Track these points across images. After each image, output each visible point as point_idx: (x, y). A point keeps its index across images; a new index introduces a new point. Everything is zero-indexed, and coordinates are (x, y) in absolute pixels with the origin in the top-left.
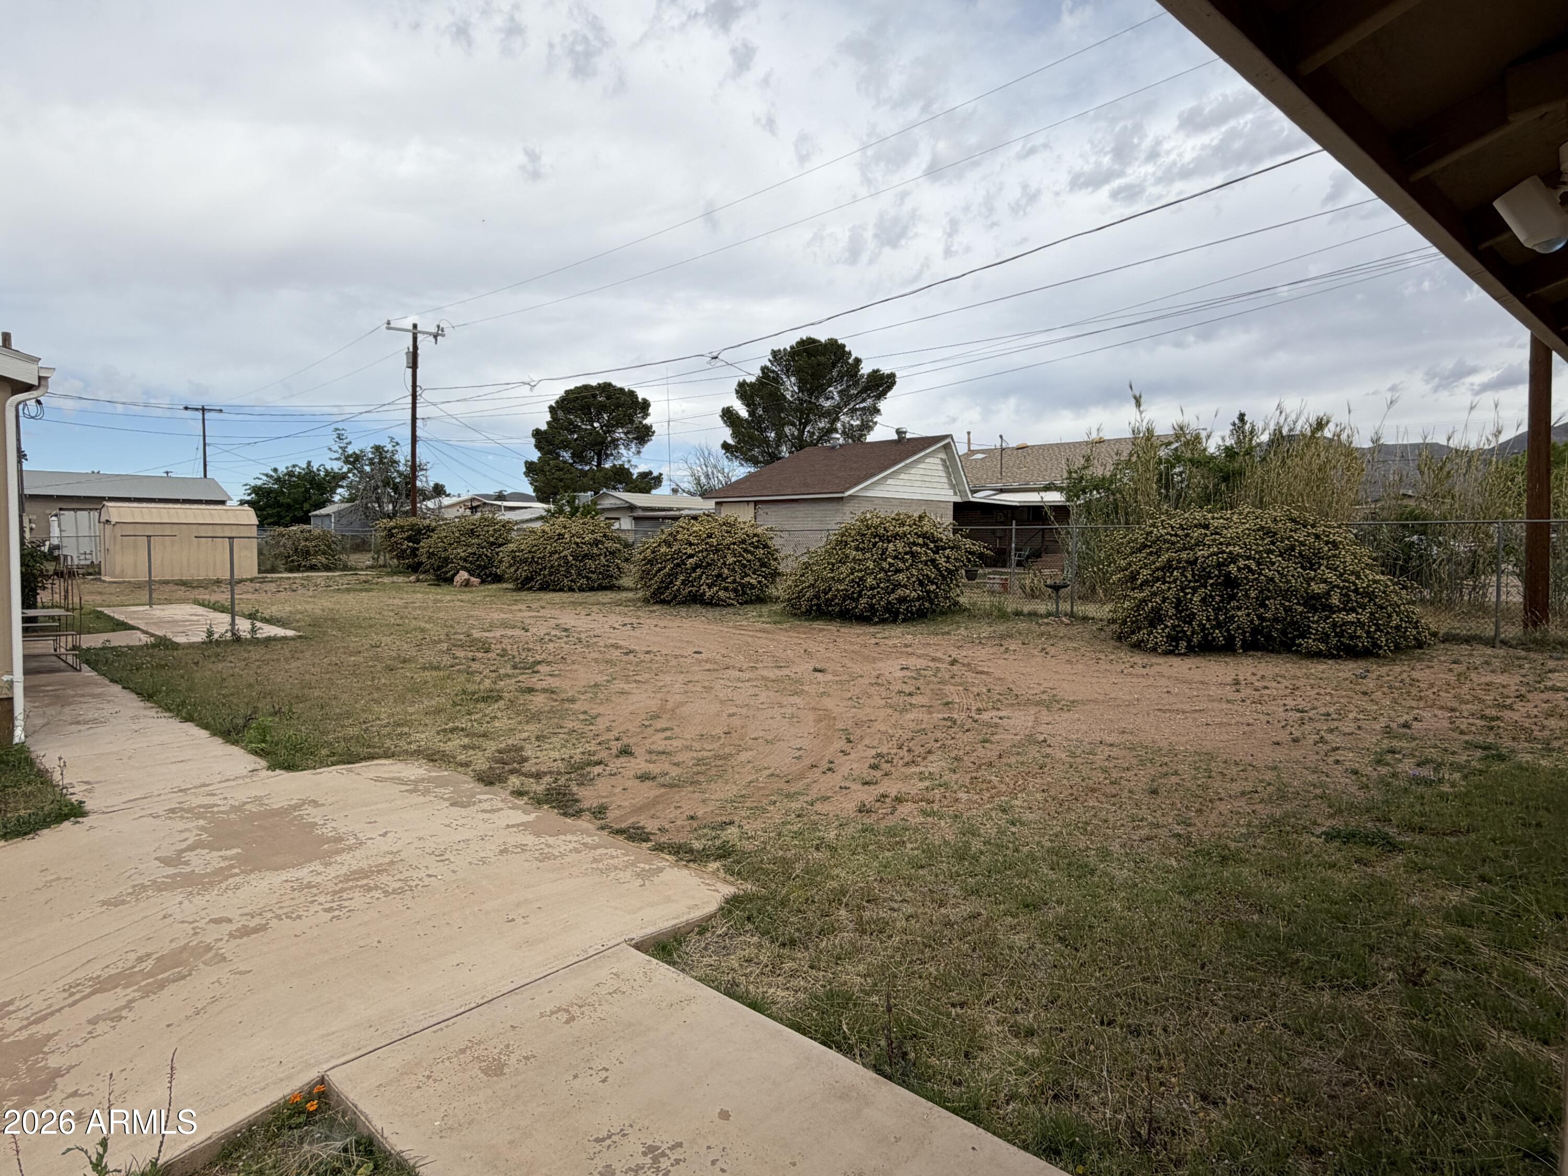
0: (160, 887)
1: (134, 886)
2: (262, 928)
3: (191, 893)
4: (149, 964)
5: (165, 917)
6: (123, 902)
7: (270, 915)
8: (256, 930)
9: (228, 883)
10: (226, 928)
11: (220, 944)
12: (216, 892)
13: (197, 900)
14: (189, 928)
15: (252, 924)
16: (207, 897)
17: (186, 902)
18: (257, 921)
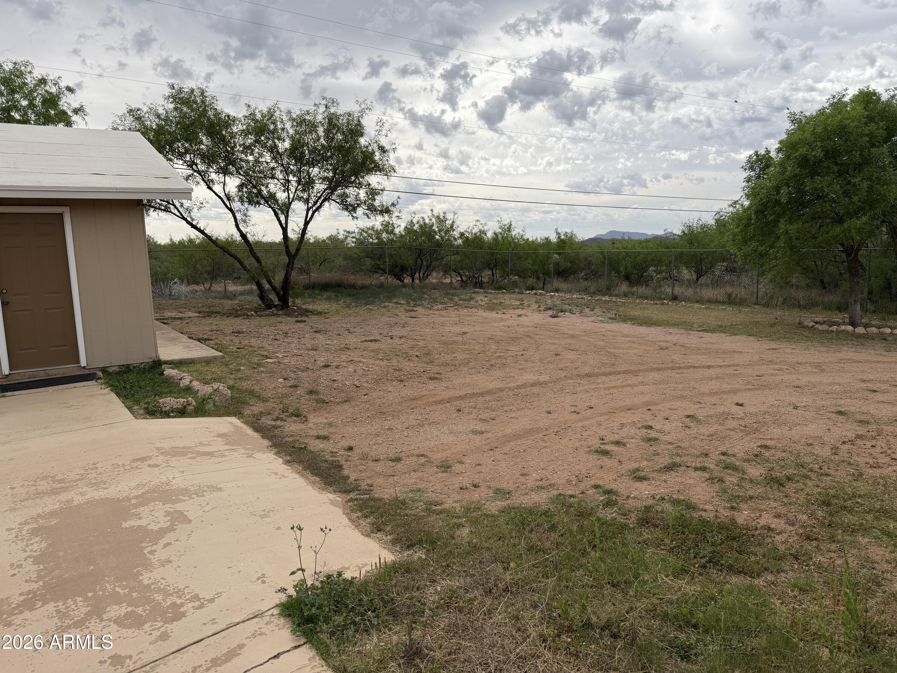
0: (186, 492)
1: (203, 496)
2: (134, 461)
3: (167, 484)
4: (190, 455)
5: (183, 472)
6: (208, 487)
7: (127, 467)
8: (138, 460)
9: (143, 490)
10: (151, 462)
11: (157, 454)
12: (152, 484)
13: (164, 479)
14: (171, 464)
15: (139, 463)
16: (158, 480)
17: (170, 478)
18: (135, 465)
